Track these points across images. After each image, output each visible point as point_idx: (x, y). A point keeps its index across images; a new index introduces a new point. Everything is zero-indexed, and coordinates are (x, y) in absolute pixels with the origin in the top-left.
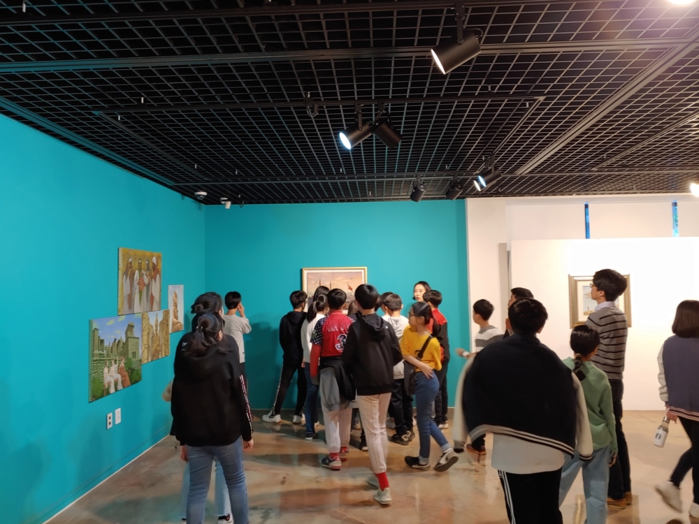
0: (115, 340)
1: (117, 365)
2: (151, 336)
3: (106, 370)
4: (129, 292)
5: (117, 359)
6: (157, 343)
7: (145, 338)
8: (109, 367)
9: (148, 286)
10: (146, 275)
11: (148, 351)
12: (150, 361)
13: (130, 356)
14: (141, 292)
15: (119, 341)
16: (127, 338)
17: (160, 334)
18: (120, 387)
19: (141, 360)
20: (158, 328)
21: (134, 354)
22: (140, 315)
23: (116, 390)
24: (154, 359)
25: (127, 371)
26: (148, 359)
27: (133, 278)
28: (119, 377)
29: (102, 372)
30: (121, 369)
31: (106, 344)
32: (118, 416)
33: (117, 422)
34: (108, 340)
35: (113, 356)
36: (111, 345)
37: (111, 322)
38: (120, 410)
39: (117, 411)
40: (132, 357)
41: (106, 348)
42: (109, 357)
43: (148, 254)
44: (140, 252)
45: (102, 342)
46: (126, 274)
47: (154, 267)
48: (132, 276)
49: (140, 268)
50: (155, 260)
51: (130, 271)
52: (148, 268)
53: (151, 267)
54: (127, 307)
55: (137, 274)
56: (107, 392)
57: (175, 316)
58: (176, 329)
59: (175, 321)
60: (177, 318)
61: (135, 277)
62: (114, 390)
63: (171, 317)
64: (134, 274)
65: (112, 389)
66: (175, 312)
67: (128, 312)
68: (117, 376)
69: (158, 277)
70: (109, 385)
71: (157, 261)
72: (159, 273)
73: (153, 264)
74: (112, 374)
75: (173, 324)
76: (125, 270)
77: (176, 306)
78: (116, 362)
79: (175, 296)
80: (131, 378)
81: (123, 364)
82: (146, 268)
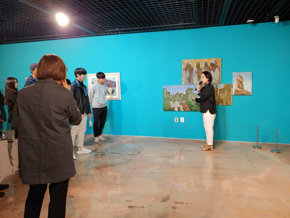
0: (178, 93)
1: (179, 102)
3: (171, 103)
4: (188, 76)
6: (218, 98)
8: (173, 102)
10: (204, 69)
14: (199, 77)
15: (181, 94)
16: (187, 94)
17: (220, 94)
23: (179, 110)
25: (188, 106)
27: (192, 71)
28: (181, 107)
29: (169, 103)
30: (182, 104)
31: (171, 94)
32: (182, 120)
33: (181, 122)
34: (173, 92)
35: (177, 98)
36: (175, 95)
37: (175, 87)
38: (183, 118)
39: (181, 118)
40: (191, 101)
41: (171, 95)
42: (173, 98)
43: (206, 60)
44: (198, 60)
45: (169, 93)
46: (186, 69)
47: (212, 65)
48: (191, 70)
49: (198, 66)
50: (213, 62)
51: (189, 68)
52: (206, 65)
53: (209, 65)
54: (187, 82)
55: (195, 69)
56: (173, 110)
57: (239, 87)
58: (241, 93)
59: (240, 89)
60: (243, 89)
61: (194, 70)
62: (178, 110)
63: (235, 88)
64: (193, 69)
65: (176, 109)
66: (239, 85)
67: (189, 83)
68: (179, 106)
69: (217, 69)
70: (174, 108)
71: (216, 62)
72: (218, 67)
73: (212, 63)
74: (176, 105)
75: (236, 91)
76: (185, 68)
77: (241, 83)
78: (178, 101)
79: (239, 78)
80: (190, 108)
81: (184, 102)
82: (204, 65)
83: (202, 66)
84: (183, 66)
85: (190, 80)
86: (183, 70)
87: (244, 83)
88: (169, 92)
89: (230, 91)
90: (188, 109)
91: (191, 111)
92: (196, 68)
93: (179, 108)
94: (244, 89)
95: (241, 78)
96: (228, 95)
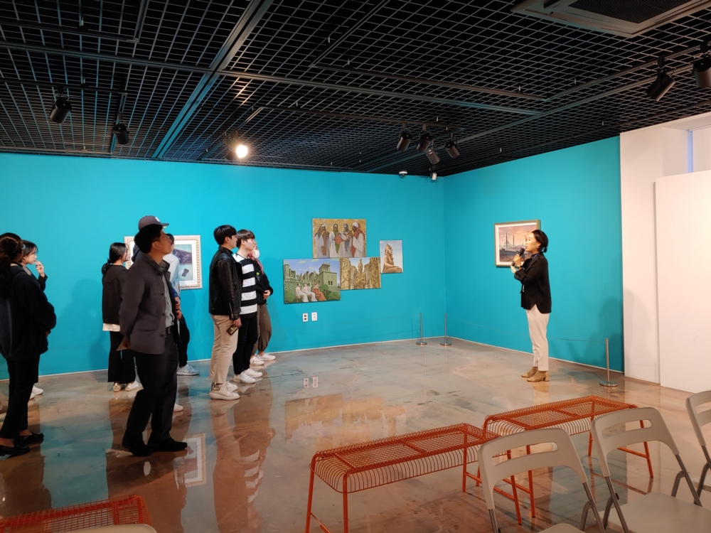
0: (308, 272)
1: (310, 288)
2: (352, 273)
3: (298, 288)
4: (323, 244)
5: (310, 283)
6: (362, 278)
7: (345, 274)
8: (301, 287)
9: (347, 242)
10: (344, 234)
11: (350, 283)
12: (352, 288)
13: (326, 282)
14: (337, 246)
15: (312, 274)
16: (322, 273)
17: (367, 273)
18: (314, 299)
19: (339, 287)
20: (363, 269)
21: (331, 283)
22: (339, 259)
23: (310, 301)
24: (358, 288)
25: (322, 292)
26: (349, 287)
27: (328, 237)
28: (313, 294)
29: (295, 290)
30: (315, 290)
31: (297, 274)
32: (314, 317)
33: (313, 320)
34: (300, 272)
35: (306, 281)
36: (303, 275)
37: (303, 262)
38: (316, 313)
39: (313, 314)
40: (327, 284)
41: (297, 276)
42: (301, 281)
43: (346, 221)
44: (335, 220)
45: (293, 272)
46: (319, 234)
47: (355, 229)
48: (326, 236)
49: (336, 230)
50: (355, 224)
51: (323, 232)
52: (347, 229)
53: (350, 229)
54: (321, 254)
55: (332, 234)
56: (300, 301)
57: (388, 262)
58: (391, 271)
59: (389, 265)
60: (393, 264)
61: (330, 236)
62: (307, 301)
63: (383, 263)
64: (328, 234)
65: (306, 300)
66: (388, 259)
67: (323, 257)
68: (310, 293)
69: (361, 235)
70: (302, 297)
71: (359, 225)
72: (362, 232)
73: (354, 227)
74: (304, 292)
75: (385, 267)
76: (317, 231)
77: (391, 255)
78: (308, 285)
79: (387, 248)
80: (326, 297)
81: (317, 287)
82: (344, 229)
83: (341, 230)
84: (315, 230)
85: (325, 250)
86: (314, 235)
87: (393, 256)
88: (294, 270)
89: (377, 268)
90: (323, 297)
91: (328, 300)
92: (332, 232)
93: (309, 298)
94: (395, 265)
95: (390, 248)
96: (375, 273)
